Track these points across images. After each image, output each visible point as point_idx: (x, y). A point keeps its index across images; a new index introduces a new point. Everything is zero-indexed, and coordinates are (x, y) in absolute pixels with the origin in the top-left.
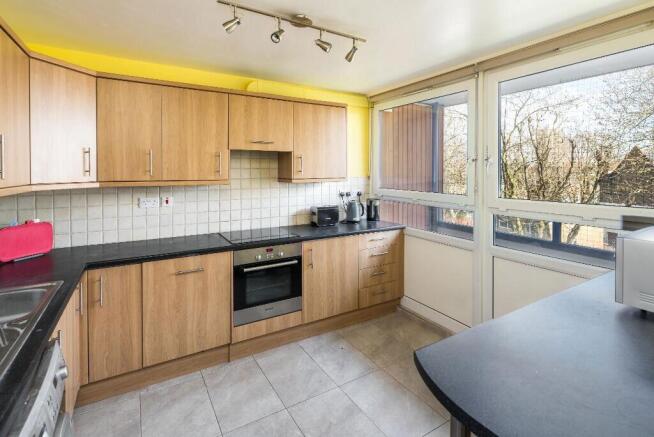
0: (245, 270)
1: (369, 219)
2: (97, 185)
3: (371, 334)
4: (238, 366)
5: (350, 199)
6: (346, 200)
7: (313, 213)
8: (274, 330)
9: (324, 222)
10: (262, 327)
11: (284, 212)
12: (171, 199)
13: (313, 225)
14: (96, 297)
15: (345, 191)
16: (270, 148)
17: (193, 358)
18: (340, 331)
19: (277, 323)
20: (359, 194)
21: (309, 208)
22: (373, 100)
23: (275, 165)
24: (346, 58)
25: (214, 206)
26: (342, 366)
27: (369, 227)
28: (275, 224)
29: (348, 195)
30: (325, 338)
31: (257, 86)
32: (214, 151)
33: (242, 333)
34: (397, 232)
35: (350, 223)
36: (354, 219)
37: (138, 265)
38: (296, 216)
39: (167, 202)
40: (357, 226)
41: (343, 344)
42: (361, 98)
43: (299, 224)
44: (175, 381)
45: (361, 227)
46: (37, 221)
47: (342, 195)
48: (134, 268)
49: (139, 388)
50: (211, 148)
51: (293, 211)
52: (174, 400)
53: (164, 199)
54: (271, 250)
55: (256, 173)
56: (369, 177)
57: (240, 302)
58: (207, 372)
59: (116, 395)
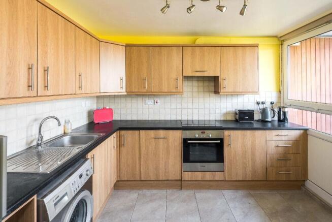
0: (189, 142)
1: (279, 120)
2: (126, 93)
3: (275, 200)
4: (185, 193)
5: (265, 106)
6: (261, 106)
7: (236, 114)
8: (206, 179)
9: (243, 119)
10: (199, 176)
11: (218, 111)
12: (158, 101)
13: (236, 121)
14: (123, 143)
15: (261, 101)
16: (206, 74)
17: (163, 182)
18: (252, 192)
19: (208, 176)
20: (272, 103)
21: (234, 110)
22: (282, 39)
23: (212, 84)
24: (240, 13)
25: (179, 106)
26: (246, 215)
27: (279, 126)
28: (212, 118)
29: (263, 103)
30: (240, 193)
31: (201, 40)
32: (175, 77)
33: (187, 176)
34: (302, 131)
35: (263, 121)
36: (266, 119)
37: (139, 131)
38: (226, 114)
39: (157, 102)
40: (269, 125)
41: (252, 201)
42: (272, 39)
43: (228, 119)
44: (155, 191)
45: (273, 125)
46: (108, 108)
47: (258, 103)
48: (137, 132)
49: (139, 189)
50: (174, 76)
51: (224, 111)
52: (151, 201)
53: (156, 101)
54: (204, 133)
55: (201, 89)
56: (280, 92)
57: (186, 158)
58: (169, 191)
59: (131, 189)
